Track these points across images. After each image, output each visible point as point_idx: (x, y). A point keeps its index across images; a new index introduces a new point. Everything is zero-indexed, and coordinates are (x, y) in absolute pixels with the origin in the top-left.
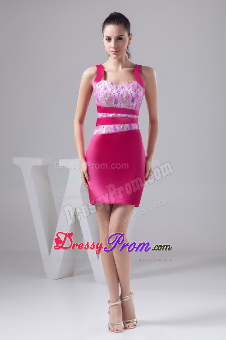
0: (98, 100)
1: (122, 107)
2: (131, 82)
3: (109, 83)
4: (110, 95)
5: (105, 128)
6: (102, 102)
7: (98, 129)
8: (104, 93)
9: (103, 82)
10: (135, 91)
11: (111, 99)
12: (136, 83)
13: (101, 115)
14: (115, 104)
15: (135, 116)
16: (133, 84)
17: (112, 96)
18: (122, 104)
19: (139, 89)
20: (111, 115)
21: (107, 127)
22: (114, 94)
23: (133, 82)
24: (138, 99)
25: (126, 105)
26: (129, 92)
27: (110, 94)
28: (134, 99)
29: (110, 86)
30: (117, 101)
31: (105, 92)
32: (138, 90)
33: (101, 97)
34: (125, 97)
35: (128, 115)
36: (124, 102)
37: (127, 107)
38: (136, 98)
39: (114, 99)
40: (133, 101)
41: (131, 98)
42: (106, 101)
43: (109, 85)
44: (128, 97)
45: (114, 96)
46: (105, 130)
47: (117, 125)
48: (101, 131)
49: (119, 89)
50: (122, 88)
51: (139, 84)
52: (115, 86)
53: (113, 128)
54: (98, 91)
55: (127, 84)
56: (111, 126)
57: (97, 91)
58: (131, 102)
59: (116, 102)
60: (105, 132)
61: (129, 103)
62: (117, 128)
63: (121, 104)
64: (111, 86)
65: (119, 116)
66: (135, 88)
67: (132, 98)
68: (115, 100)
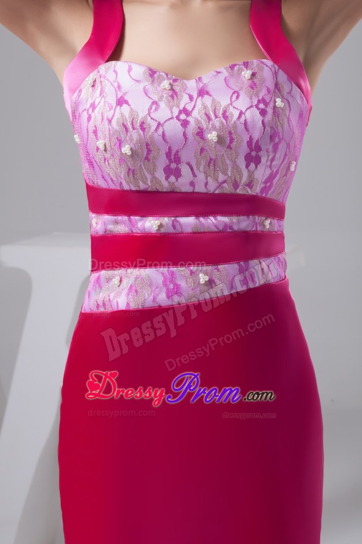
0: (91, 164)
1: (200, 188)
2: (246, 65)
3: (139, 71)
4: (143, 129)
5: (126, 283)
6: (107, 170)
7: (101, 287)
8: (114, 122)
9: (111, 71)
10: (262, 106)
11: (149, 151)
12: (267, 67)
13: (102, 223)
14: (167, 178)
15: (267, 223)
16: (253, 75)
17: (152, 137)
18: (201, 176)
19: (283, 98)
20: (150, 224)
21: (137, 278)
22: (159, 124)
23: (255, 62)
24: (275, 148)
25: (221, 177)
26: (236, 114)
27: (143, 126)
28: (258, 148)
29: (141, 86)
30: (178, 160)
31: (117, 115)
32: (279, 102)
33: (102, 147)
34: (215, 139)
35: (235, 219)
36: (212, 162)
37: (228, 189)
38: (266, 145)
39: (164, 149)
40: (253, 159)
41: (245, 144)
42: (123, 159)
43: (138, 81)
44: (232, 140)
45: (163, 135)
46: (126, 291)
47: (181, 272)
48: (112, 297)
49: (186, 98)
50: (202, 92)
51: (281, 73)
52: (166, 84)
53: (165, 284)
54: (89, 118)
55: (225, 73)
56: (154, 274)
57: (85, 116)
58: (242, 163)
59: (173, 166)
60: (128, 304)
61: (235, 166)
62: (183, 284)
63: (194, 175)
64: (146, 84)
65: (189, 230)
66: (263, 93)
67: (250, 143)
68: (168, 154)
